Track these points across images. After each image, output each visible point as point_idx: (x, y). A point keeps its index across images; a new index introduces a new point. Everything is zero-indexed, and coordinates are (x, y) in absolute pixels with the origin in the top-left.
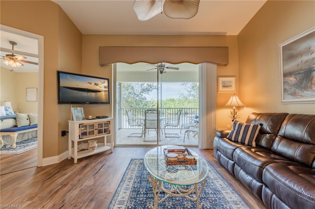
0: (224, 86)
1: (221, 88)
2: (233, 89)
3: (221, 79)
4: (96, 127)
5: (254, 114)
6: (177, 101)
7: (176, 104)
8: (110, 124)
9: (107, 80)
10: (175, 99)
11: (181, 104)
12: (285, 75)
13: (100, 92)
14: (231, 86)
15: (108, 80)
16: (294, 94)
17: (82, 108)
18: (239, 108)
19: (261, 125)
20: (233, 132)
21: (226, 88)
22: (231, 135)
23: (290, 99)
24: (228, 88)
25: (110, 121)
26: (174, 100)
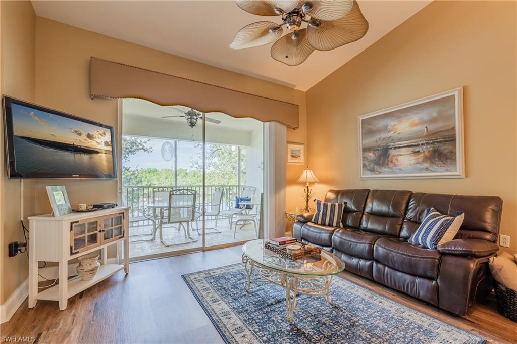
0: (293, 156)
1: (290, 159)
2: (301, 160)
3: (291, 146)
4: (100, 226)
5: (331, 191)
6: (163, 173)
7: (160, 179)
8: (124, 218)
9: (110, 130)
10: (158, 169)
11: (170, 179)
12: (364, 150)
13: (97, 152)
14: (299, 156)
15: (110, 128)
16: (372, 170)
17: (64, 187)
18: (312, 183)
19: (346, 203)
20: (318, 215)
21: (294, 158)
22: (317, 218)
23: (369, 175)
24: (297, 159)
25: (123, 213)
26: (156, 171)
